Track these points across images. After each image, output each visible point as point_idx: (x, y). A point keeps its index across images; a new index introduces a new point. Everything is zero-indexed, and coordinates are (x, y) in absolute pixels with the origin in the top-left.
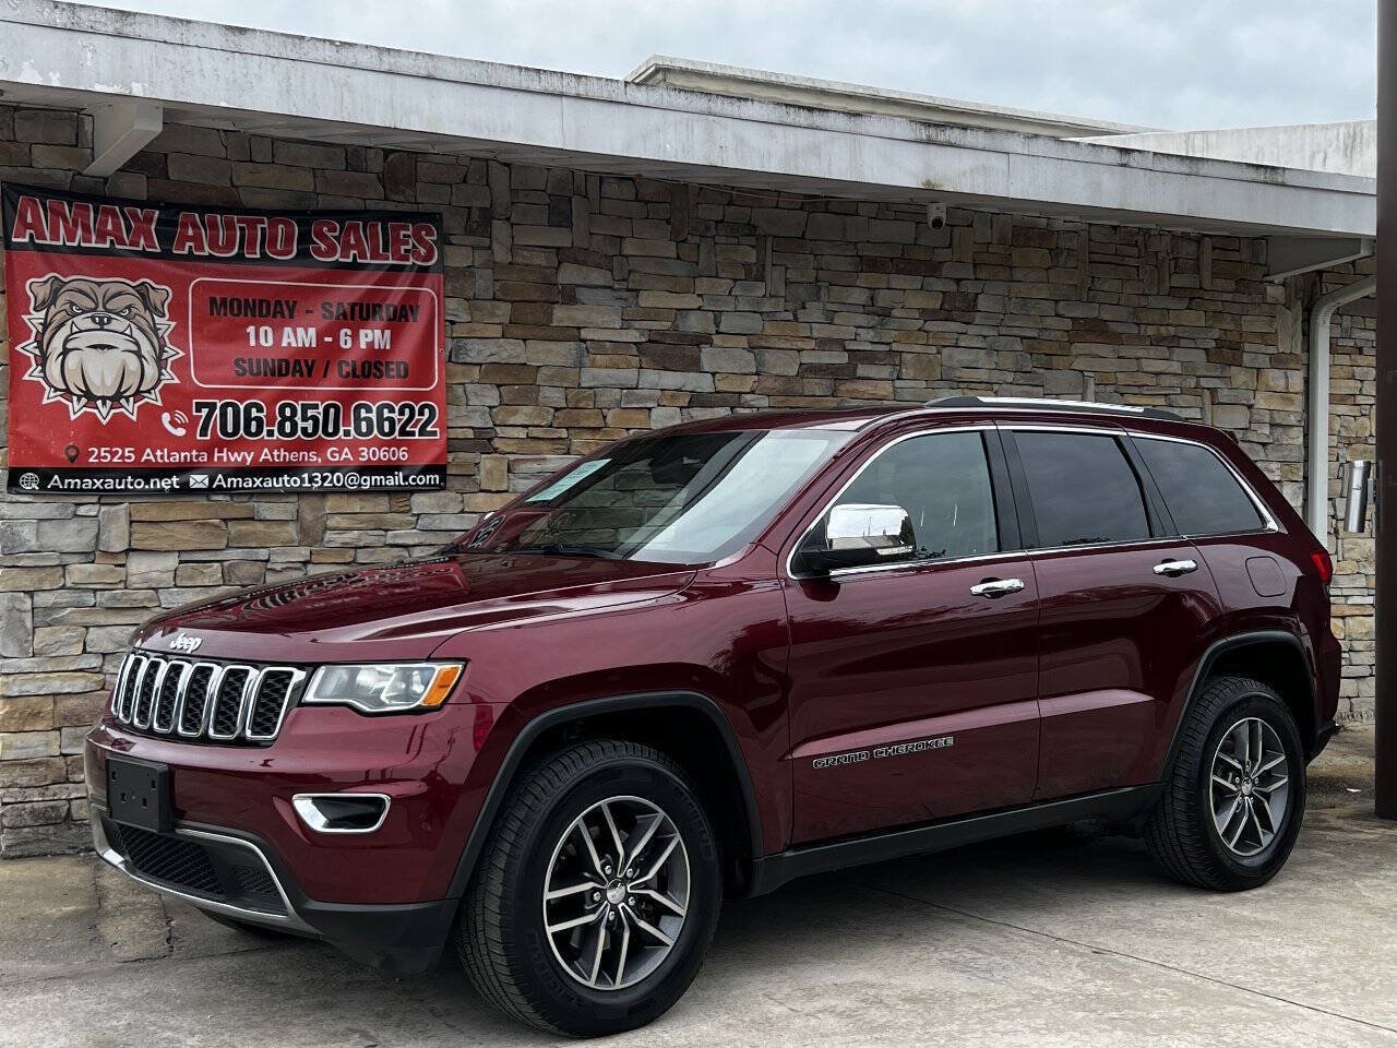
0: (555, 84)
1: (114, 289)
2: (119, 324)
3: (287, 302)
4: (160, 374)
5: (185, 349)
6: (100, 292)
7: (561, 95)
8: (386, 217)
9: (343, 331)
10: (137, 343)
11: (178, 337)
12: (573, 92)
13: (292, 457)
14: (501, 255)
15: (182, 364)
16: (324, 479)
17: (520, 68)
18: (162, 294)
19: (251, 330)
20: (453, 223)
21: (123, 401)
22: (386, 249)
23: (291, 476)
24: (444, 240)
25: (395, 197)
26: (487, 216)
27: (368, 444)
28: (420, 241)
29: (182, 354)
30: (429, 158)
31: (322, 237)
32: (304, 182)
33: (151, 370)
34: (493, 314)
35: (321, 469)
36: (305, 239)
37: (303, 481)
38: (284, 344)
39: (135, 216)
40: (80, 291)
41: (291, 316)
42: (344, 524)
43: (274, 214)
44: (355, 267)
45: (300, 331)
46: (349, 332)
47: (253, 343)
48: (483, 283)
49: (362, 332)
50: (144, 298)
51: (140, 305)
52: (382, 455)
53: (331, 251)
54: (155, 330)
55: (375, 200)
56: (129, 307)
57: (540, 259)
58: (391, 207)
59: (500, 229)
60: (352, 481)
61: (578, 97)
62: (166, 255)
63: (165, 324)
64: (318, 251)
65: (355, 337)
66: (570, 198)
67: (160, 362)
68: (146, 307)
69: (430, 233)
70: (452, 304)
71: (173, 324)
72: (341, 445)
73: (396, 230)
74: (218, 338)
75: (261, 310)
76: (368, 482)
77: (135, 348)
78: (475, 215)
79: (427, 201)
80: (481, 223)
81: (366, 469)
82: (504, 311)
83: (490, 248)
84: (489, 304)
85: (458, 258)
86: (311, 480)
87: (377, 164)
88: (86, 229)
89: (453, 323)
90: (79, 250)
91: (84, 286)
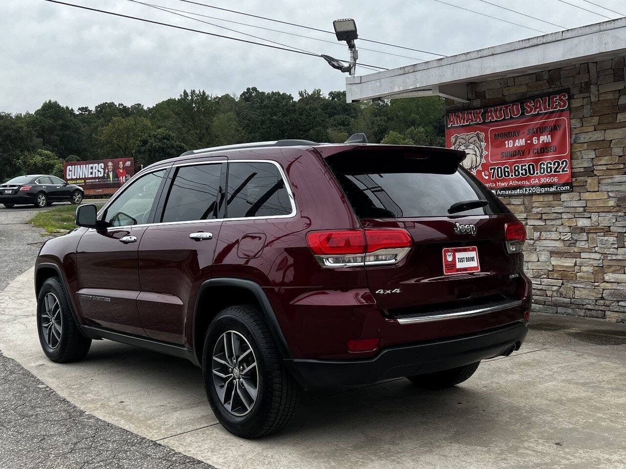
0: (535, 42)
1: (471, 136)
2: (472, 146)
3: (517, 131)
4: (481, 160)
5: (488, 152)
6: (467, 137)
7: (537, 45)
8: (549, 94)
9: (534, 138)
10: (476, 152)
11: (487, 148)
12: (541, 42)
13: (520, 183)
14: (593, 99)
15: (487, 156)
16: (530, 190)
17: (522, 40)
18: (482, 135)
19: (506, 142)
20: (574, 91)
21: (472, 170)
22: (549, 106)
23: (520, 190)
24: (571, 98)
25: (553, 87)
26: (588, 85)
27: (543, 177)
28: (561, 100)
29: (487, 153)
30: (564, 69)
31: (529, 107)
32: (523, 89)
33: (478, 159)
34: (591, 123)
35: (529, 186)
36: (523, 109)
37: (523, 190)
38: (515, 146)
39: (477, 113)
40: (463, 138)
41: (518, 136)
42: (538, 205)
43: (514, 102)
44: (538, 114)
45: (521, 140)
46: (536, 138)
47: (507, 147)
48: (586, 111)
49: (541, 137)
50: (478, 137)
51: (477, 140)
52: (548, 180)
53: (531, 110)
54: (481, 146)
55: (546, 89)
56: (475, 141)
57: (610, 97)
58: (551, 90)
59: (593, 88)
60: (538, 190)
61: (543, 44)
62: (484, 123)
63: (483, 144)
64: (528, 112)
65: (538, 139)
66: (623, 68)
67: (481, 156)
68: (479, 140)
69: (565, 96)
70: (573, 121)
71: (486, 144)
72: (535, 178)
73: (553, 98)
74: (498, 146)
75: (509, 135)
76: (543, 190)
77: (475, 153)
78: (583, 85)
79: (566, 85)
80: (585, 88)
81: (542, 186)
82: (596, 120)
83: (590, 96)
84: (589, 119)
85: (576, 103)
86: (526, 191)
87: (546, 77)
88: (464, 120)
89: (575, 128)
90: (463, 126)
91: (464, 137)
